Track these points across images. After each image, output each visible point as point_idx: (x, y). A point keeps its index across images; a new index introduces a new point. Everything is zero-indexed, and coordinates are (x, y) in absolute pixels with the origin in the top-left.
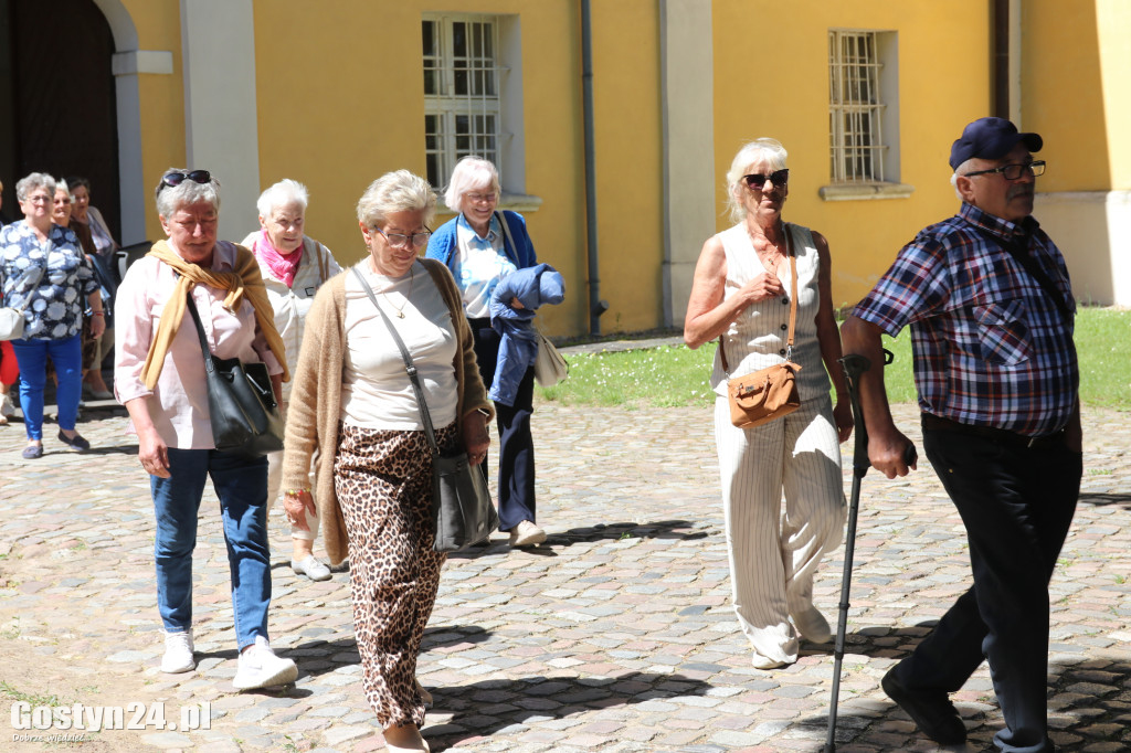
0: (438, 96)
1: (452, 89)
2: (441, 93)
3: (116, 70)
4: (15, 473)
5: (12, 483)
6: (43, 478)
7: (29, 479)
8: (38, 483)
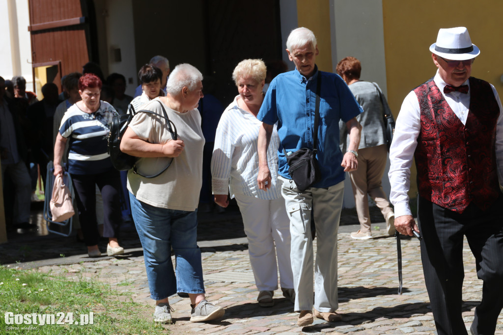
4: (227, 288)
5: (226, 296)
6: (248, 292)
7: (238, 293)
8: (245, 296)
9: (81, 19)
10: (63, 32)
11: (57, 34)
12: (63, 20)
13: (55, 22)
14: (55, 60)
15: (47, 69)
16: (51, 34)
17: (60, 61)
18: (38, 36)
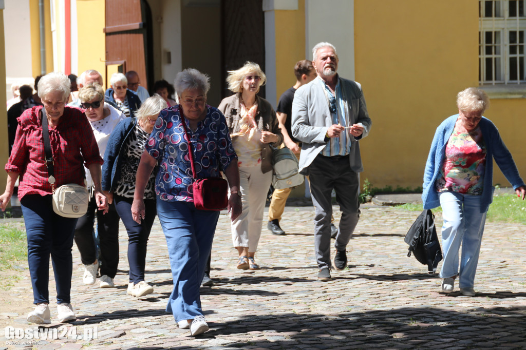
0: (493, 18)
1: (507, 13)
2: (495, 16)
3: (264, 8)
9: (140, 24)
10: (128, 35)
11: (124, 36)
12: (128, 25)
13: (123, 25)
14: (122, 59)
15: (119, 67)
16: (120, 36)
17: (126, 60)
18: (111, 37)
